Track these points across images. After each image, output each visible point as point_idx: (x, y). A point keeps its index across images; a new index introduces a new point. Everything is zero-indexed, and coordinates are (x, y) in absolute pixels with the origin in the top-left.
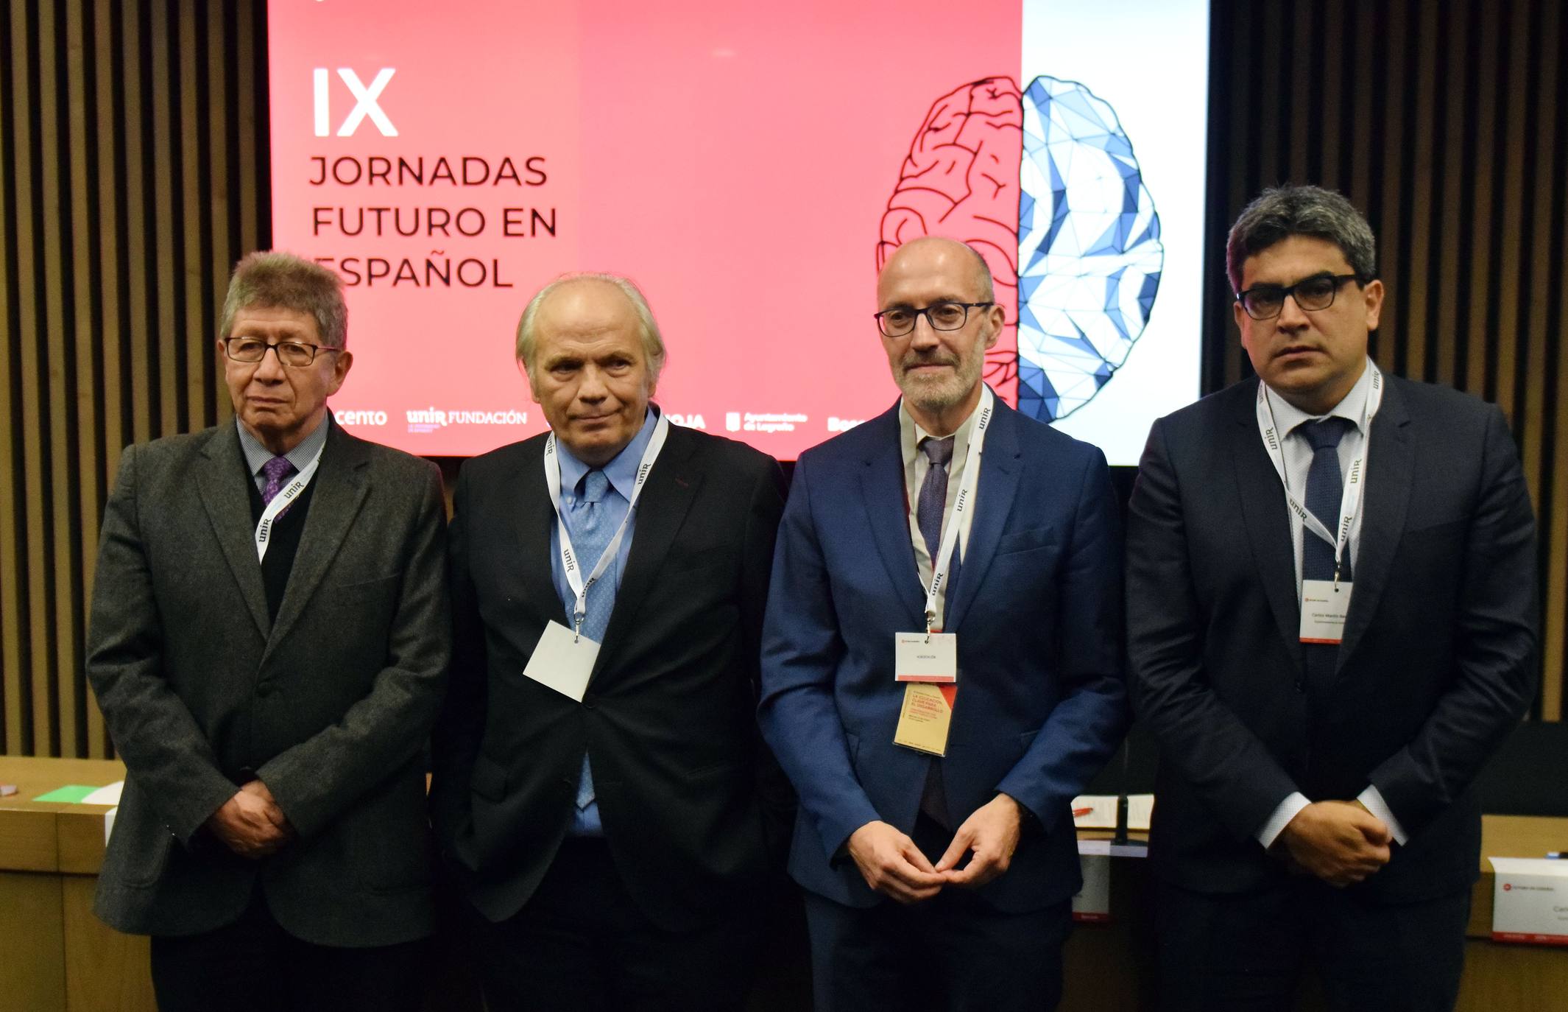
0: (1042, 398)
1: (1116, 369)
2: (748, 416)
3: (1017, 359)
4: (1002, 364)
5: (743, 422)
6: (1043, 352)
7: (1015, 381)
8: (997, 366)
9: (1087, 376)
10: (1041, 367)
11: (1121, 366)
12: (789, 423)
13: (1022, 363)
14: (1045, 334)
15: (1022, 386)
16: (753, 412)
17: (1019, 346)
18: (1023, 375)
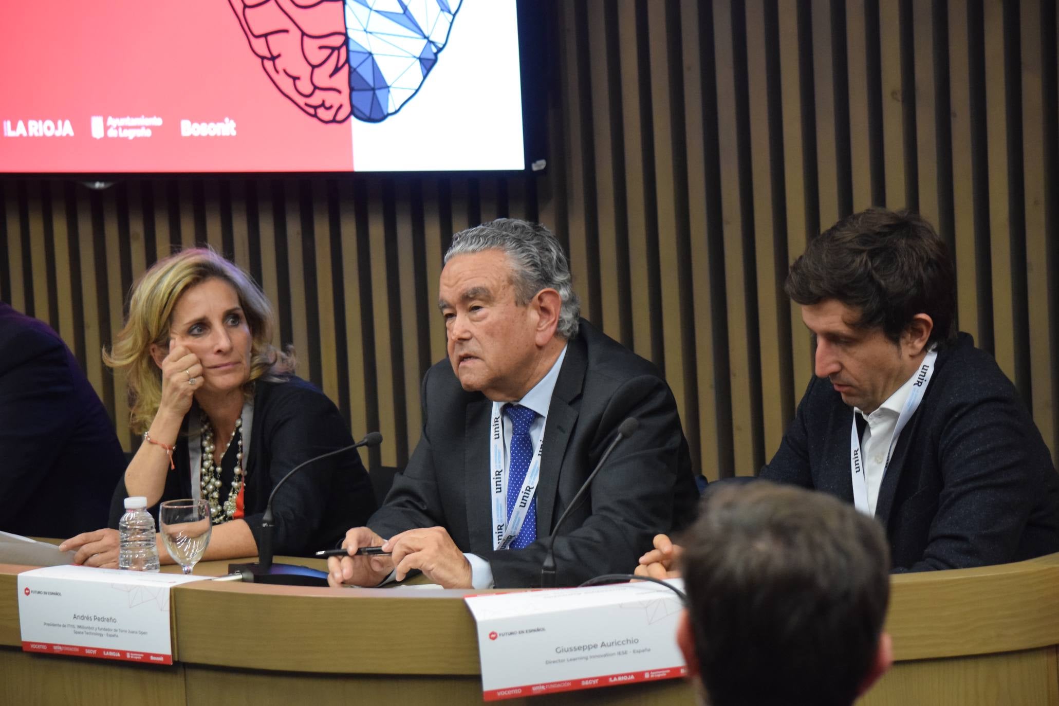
0: (373, 89)
1: (440, 50)
2: (111, 121)
3: (346, 42)
4: (333, 49)
5: (106, 128)
6: (371, 33)
7: (346, 68)
8: (328, 52)
9: (415, 59)
10: (369, 50)
11: (444, 45)
12: (147, 127)
13: (352, 47)
14: (371, 9)
15: (353, 75)
16: (117, 115)
17: (348, 26)
18: (354, 63)
